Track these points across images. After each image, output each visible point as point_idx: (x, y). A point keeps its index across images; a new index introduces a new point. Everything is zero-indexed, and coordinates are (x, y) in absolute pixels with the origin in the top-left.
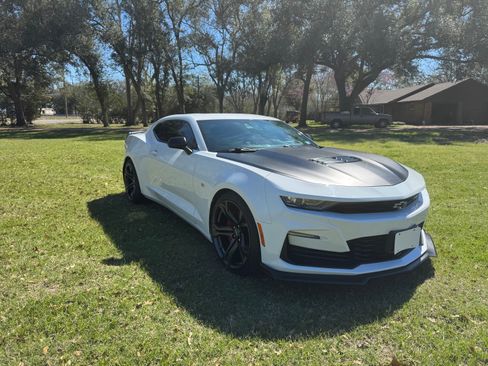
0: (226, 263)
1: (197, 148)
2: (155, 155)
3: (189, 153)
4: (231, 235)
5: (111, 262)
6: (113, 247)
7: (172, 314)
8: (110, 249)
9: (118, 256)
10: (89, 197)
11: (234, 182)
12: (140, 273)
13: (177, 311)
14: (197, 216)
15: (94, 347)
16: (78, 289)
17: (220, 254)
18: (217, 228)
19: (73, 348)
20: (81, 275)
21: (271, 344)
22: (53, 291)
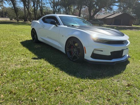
0: (71, 59)
1: (60, 25)
2: (43, 27)
3: (57, 26)
4: (73, 51)
5: (34, 59)
6: (34, 55)
7: (60, 72)
8: (33, 55)
9: (36, 57)
10: (20, 41)
11: (75, 34)
12: (45, 62)
13: (61, 72)
14: (60, 46)
15: (39, 82)
16: (27, 66)
17: (69, 57)
18: (68, 49)
19: (32, 83)
20: (26, 62)
21: (92, 81)
22: (19, 67)
